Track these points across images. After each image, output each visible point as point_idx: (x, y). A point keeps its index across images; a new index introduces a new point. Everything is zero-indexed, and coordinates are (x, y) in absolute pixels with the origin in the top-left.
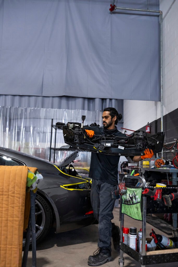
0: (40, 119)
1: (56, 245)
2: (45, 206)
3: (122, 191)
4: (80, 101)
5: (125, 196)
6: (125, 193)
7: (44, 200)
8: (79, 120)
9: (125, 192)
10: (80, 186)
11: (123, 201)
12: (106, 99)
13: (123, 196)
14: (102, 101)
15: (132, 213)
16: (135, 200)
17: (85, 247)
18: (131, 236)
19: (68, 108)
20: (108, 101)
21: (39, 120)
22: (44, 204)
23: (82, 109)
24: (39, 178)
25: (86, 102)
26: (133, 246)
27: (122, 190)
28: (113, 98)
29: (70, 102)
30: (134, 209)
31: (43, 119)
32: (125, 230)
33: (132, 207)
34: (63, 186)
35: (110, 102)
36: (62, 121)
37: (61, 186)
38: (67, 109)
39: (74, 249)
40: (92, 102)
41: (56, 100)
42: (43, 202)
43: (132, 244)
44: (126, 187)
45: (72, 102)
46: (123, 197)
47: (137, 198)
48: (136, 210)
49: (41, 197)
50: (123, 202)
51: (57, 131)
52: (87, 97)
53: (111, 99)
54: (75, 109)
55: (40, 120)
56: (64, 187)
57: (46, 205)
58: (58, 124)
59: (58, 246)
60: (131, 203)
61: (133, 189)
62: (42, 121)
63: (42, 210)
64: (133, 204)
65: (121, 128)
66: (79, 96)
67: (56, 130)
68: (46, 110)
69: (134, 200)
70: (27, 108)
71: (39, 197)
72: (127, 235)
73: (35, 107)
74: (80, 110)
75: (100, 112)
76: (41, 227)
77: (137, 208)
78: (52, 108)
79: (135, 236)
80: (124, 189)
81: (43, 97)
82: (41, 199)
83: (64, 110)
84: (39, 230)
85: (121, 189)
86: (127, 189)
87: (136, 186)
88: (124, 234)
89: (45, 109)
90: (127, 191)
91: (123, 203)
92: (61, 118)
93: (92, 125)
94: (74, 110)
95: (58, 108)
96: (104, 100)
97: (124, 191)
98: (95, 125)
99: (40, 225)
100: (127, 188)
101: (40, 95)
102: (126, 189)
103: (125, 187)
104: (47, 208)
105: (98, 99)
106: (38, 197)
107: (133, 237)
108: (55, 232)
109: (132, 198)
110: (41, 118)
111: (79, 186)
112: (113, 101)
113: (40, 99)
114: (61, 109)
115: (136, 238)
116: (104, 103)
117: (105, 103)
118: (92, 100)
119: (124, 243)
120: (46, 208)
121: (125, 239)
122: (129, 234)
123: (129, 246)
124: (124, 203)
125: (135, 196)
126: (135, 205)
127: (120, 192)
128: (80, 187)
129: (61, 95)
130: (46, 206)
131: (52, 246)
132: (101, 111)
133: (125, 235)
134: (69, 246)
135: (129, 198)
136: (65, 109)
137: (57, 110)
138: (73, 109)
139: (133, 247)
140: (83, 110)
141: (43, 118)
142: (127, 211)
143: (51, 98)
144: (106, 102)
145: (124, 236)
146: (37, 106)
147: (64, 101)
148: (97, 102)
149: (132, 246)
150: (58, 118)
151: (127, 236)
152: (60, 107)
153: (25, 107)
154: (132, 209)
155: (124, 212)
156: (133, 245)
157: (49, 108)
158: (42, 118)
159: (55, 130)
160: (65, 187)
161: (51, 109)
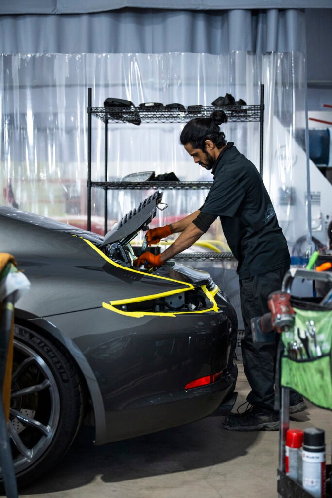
0: (54, 86)
1: (98, 478)
2: (58, 365)
3: (280, 319)
4: (179, 23)
5: (292, 334)
6: (290, 325)
7: (53, 348)
8: (181, 84)
9: (289, 321)
10: (171, 303)
11: (285, 349)
12: (265, 11)
13: (285, 335)
14: (254, 17)
15: (310, 386)
16: (316, 346)
17: (185, 483)
18: (307, 457)
19: (143, 50)
20: (272, 16)
21: (50, 88)
22: (55, 359)
23: (186, 51)
24: (17, 287)
25: (201, 25)
26: (314, 484)
27: (278, 316)
28: (290, 7)
29: (148, 29)
30: (312, 376)
31: (63, 88)
32: (291, 435)
33: (307, 369)
34: (110, 304)
35: (281, 21)
36: (124, 93)
37: (105, 305)
38: (138, 52)
39: (151, 488)
40: (219, 24)
41: (103, 24)
42: (51, 356)
43: (310, 480)
44: (293, 306)
45: (153, 29)
46: (285, 338)
47: (322, 343)
48: (317, 378)
49: (43, 339)
50: (286, 353)
51: (109, 125)
52: (201, 8)
53: (282, 11)
54: (165, 51)
55: (56, 91)
56: (114, 306)
57: (59, 362)
58: (109, 103)
59: (106, 479)
60: (305, 357)
61: (310, 314)
62: (61, 92)
63: (48, 379)
64: (311, 359)
65: (325, 105)
66: (175, 7)
67: (106, 122)
68: (70, 60)
69: (312, 347)
70: (10, 56)
71: (38, 338)
72: (298, 453)
73: (37, 52)
74: (181, 54)
75: (247, 56)
76: (48, 428)
77: (321, 372)
78: (91, 50)
79: (319, 455)
80: (284, 313)
81: (58, 14)
82: (45, 345)
83: (129, 55)
84: (43, 437)
85: (276, 313)
86: (295, 313)
87: (322, 304)
88: (287, 448)
89: (67, 57)
90: (294, 318)
91: (286, 357)
92: (120, 82)
93: (220, 102)
94: (162, 55)
95: (110, 52)
96: (261, 15)
97: (285, 318)
98: (227, 102)
99: (45, 422)
100: (295, 310)
101: (49, 11)
102: (290, 313)
103: (287, 306)
104: (64, 372)
105: (240, 11)
106: (35, 339)
107: (313, 457)
108: (94, 441)
109: (305, 341)
110: (57, 83)
111: (168, 301)
112: (291, 16)
113: (50, 22)
114: (119, 53)
115: (320, 460)
116: (260, 26)
117: (263, 23)
118: (219, 18)
119: (288, 474)
120: (61, 373)
121: (292, 462)
122: (302, 449)
123: (301, 483)
124: (288, 357)
125: (314, 336)
126: (316, 363)
127: (274, 321)
128: (172, 306)
129: (118, 7)
130: (61, 367)
131: (89, 480)
132: (249, 53)
133: (290, 451)
134: (139, 480)
135: (299, 341)
136: (133, 52)
137: (106, 57)
138: (159, 52)
139: (313, 487)
140: (191, 53)
141: (64, 83)
142: (297, 381)
143: (85, 19)
144: (265, 22)
145: (287, 454)
146: (42, 48)
147: (128, 27)
148: (238, 22)
149: (310, 484)
150: (110, 82)
151: (296, 456)
152: (115, 48)
153: (4, 52)
154: (309, 376)
155: (287, 383)
156: (312, 483)
157: (79, 52)
158: (60, 86)
159: (104, 124)
160: (119, 307)
161: (88, 55)
